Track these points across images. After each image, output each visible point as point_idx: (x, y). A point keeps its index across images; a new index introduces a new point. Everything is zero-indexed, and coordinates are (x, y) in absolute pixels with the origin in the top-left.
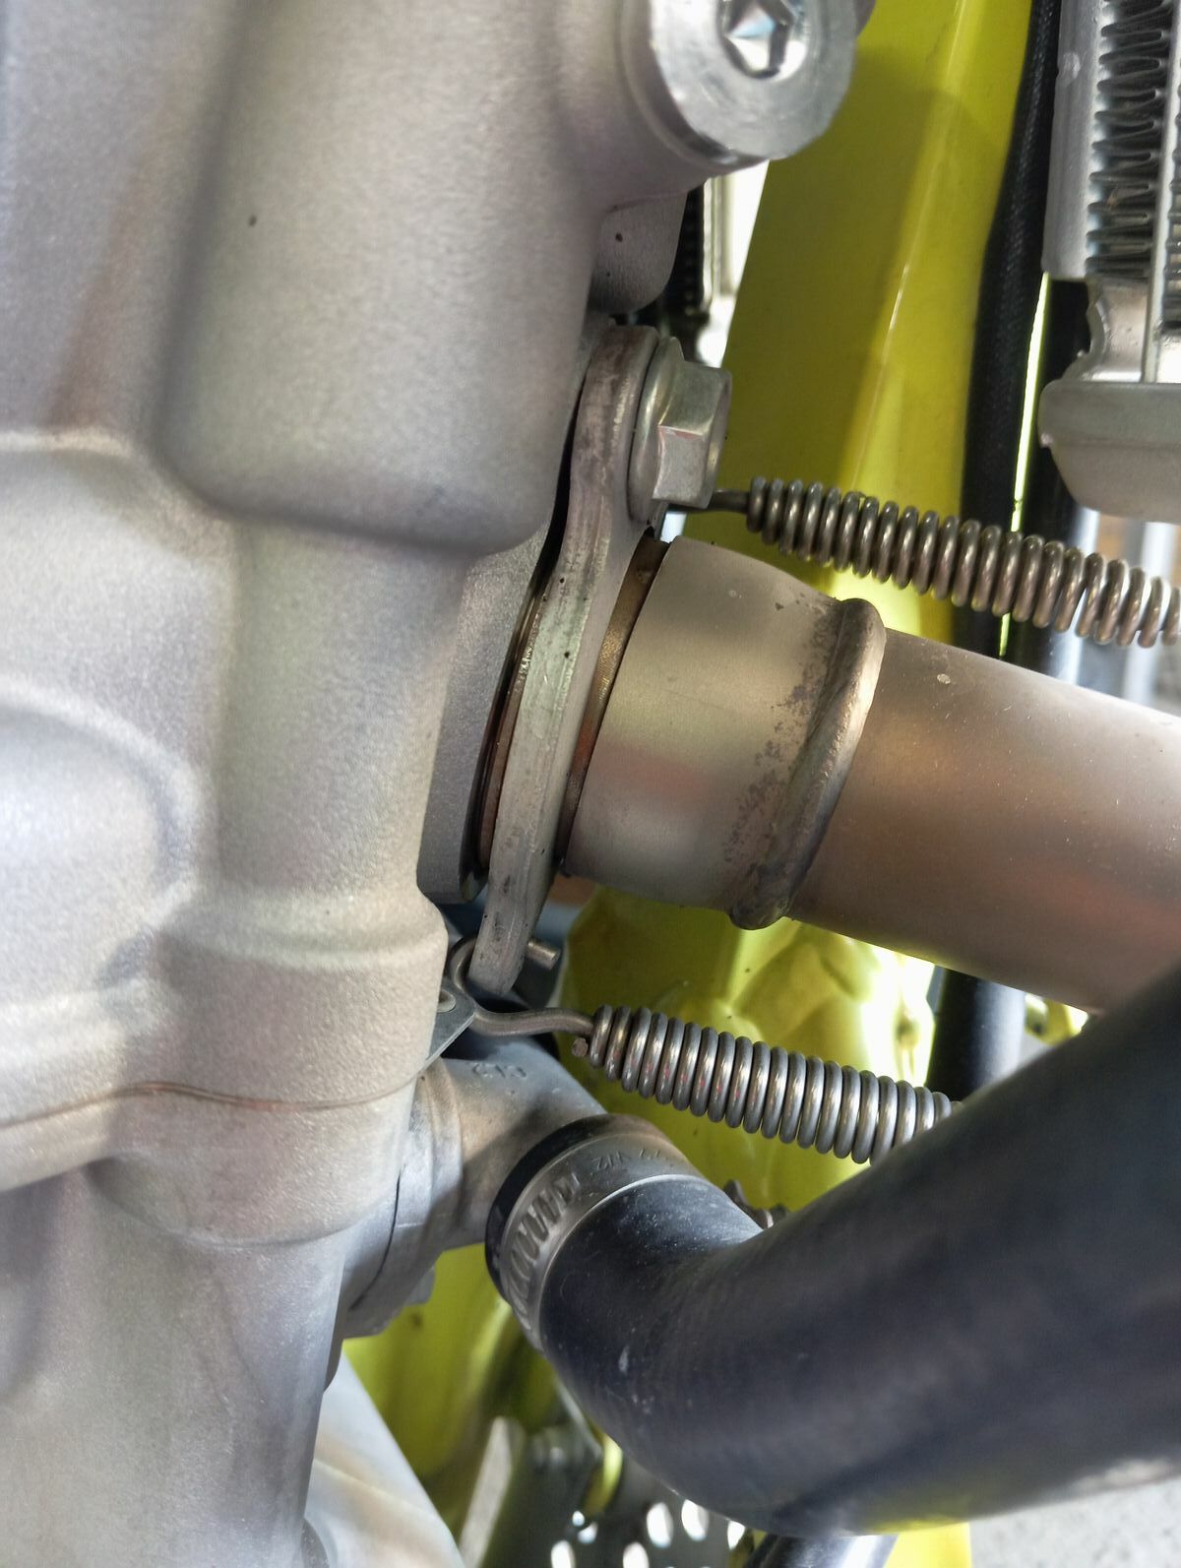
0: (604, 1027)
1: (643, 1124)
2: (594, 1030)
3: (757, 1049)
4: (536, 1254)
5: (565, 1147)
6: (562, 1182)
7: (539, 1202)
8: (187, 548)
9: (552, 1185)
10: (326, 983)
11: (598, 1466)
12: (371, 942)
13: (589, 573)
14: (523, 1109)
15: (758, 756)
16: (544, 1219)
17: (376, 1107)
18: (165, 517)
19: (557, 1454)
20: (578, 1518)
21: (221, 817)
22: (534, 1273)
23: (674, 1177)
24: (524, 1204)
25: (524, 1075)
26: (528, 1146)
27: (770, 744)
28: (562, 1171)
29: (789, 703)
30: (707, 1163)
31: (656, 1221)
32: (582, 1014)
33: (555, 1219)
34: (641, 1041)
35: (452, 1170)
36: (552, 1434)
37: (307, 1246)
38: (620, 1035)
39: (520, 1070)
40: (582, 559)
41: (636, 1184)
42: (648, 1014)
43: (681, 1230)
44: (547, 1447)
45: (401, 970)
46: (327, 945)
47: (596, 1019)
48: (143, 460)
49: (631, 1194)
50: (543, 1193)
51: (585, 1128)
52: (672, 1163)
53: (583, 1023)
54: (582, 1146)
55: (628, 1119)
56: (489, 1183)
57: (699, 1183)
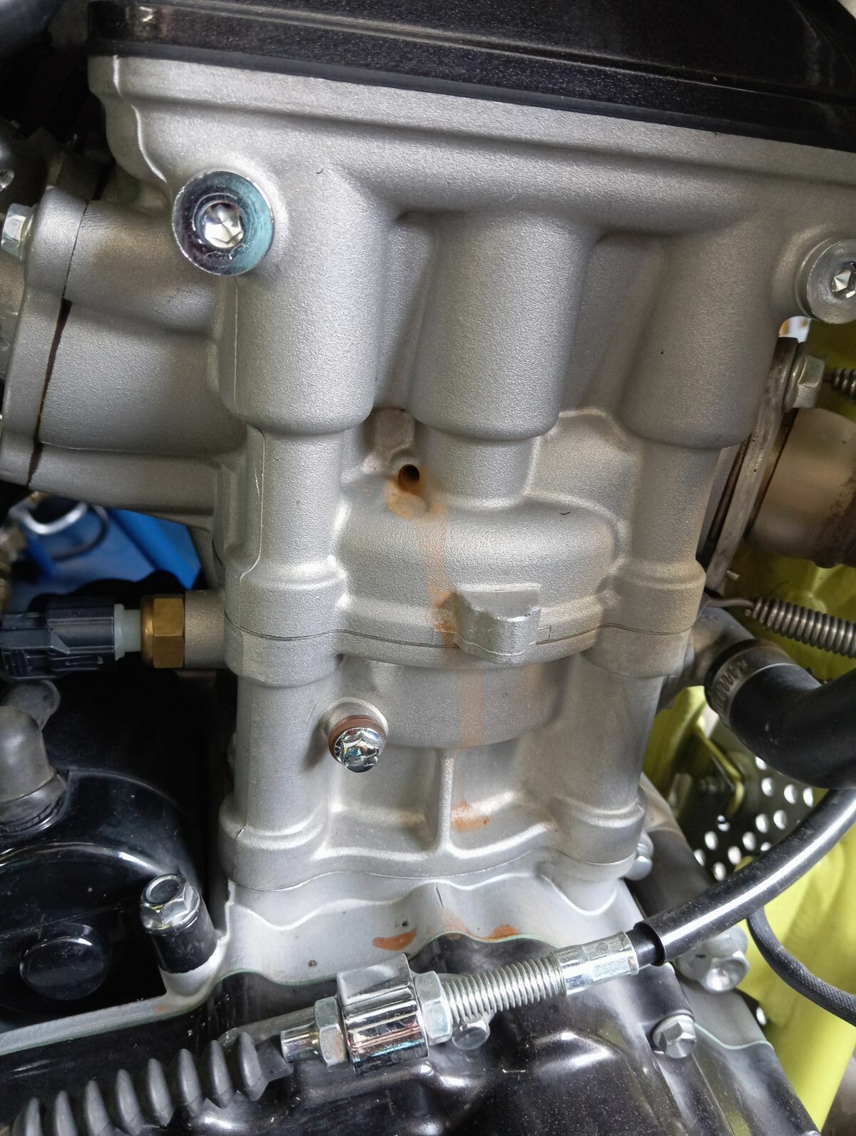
0: (759, 605)
1: (772, 643)
2: (755, 607)
3: (825, 616)
4: (728, 690)
5: (738, 651)
6: (739, 664)
7: (729, 671)
8: (626, 449)
9: (734, 663)
10: (669, 594)
11: (733, 794)
12: (683, 581)
13: (765, 438)
14: (718, 634)
15: (832, 507)
16: (732, 677)
17: (682, 635)
18: (619, 439)
19: (712, 788)
20: (721, 818)
21: (633, 537)
22: (726, 697)
23: (786, 664)
24: (722, 671)
25: (717, 620)
26: (722, 650)
27: (837, 502)
28: (739, 659)
29: (846, 485)
30: (799, 659)
31: (779, 680)
32: (749, 599)
33: (736, 677)
34: (775, 611)
35: (691, 657)
36: (710, 779)
37: (654, 680)
38: (766, 609)
39: (715, 618)
40: (762, 432)
41: (770, 666)
42: (778, 601)
43: (790, 684)
44: (708, 784)
45: (693, 589)
46: (669, 581)
47: (755, 602)
48: (610, 417)
49: (769, 670)
50: (731, 668)
51: (747, 644)
52: (786, 660)
53: (749, 603)
54: (747, 651)
55: (764, 641)
56: (705, 664)
57: (797, 667)
